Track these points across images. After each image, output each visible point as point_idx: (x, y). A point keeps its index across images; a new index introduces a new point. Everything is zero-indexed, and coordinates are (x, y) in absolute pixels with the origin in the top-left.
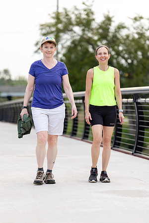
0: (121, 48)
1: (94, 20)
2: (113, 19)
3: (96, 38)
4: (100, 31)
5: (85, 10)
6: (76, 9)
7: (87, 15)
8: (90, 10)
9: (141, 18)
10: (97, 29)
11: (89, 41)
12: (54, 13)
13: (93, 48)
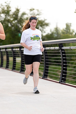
1: (10, 10)
2: (20, 10)
3: (12, 19)
4: (14, 16)
5: (6, 6)
6: (2, 5)
7: (7, 8)
8: (9, 6)
9: (34, 9)
10: (13, 15)
11: (9, 21)
13: (11, 24)
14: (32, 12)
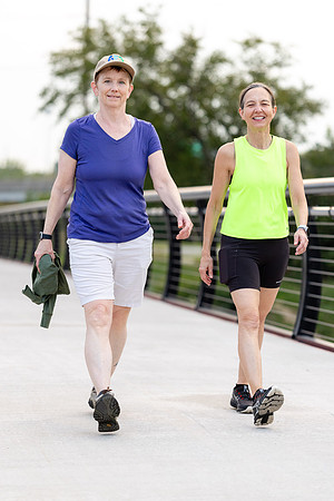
0: (216, 103)
1: (160, 44)
2: (201, 44)
3: (165, 81)
4: (175, 67)
5: (144, 24)
6: (126, 22)
7: (149, 33)
8: (154, 24)
9: (259, 41)
10: (169, 64)
11: (152, 88)
12: (79, 29)
13: (160, 103)
14: (251, 53)
